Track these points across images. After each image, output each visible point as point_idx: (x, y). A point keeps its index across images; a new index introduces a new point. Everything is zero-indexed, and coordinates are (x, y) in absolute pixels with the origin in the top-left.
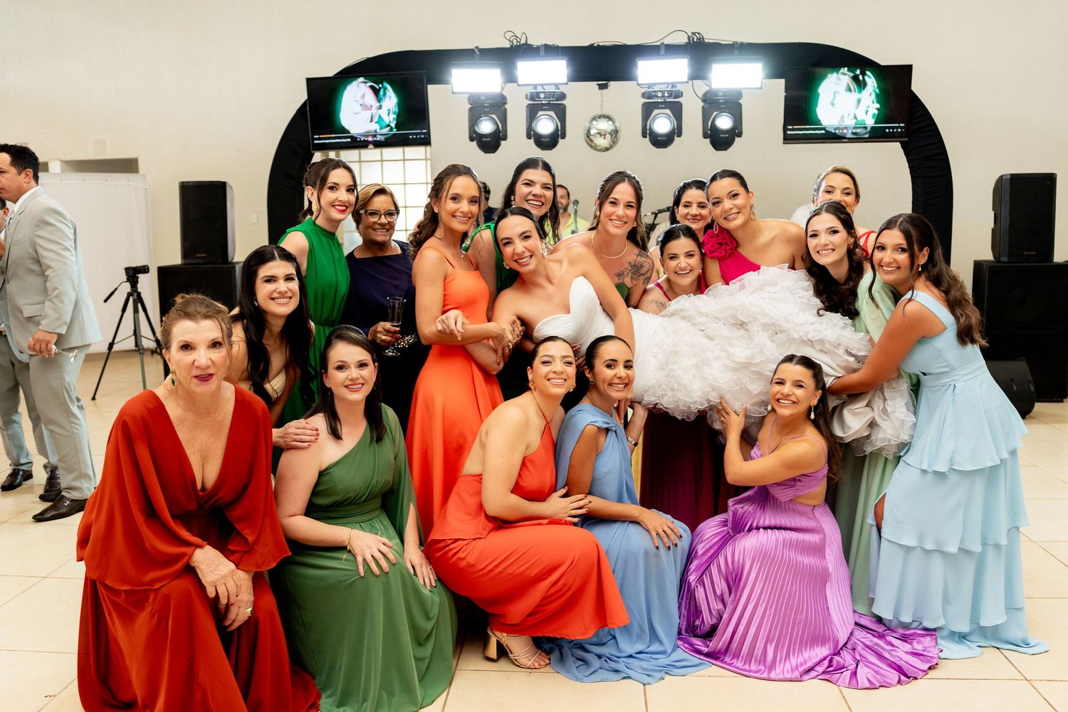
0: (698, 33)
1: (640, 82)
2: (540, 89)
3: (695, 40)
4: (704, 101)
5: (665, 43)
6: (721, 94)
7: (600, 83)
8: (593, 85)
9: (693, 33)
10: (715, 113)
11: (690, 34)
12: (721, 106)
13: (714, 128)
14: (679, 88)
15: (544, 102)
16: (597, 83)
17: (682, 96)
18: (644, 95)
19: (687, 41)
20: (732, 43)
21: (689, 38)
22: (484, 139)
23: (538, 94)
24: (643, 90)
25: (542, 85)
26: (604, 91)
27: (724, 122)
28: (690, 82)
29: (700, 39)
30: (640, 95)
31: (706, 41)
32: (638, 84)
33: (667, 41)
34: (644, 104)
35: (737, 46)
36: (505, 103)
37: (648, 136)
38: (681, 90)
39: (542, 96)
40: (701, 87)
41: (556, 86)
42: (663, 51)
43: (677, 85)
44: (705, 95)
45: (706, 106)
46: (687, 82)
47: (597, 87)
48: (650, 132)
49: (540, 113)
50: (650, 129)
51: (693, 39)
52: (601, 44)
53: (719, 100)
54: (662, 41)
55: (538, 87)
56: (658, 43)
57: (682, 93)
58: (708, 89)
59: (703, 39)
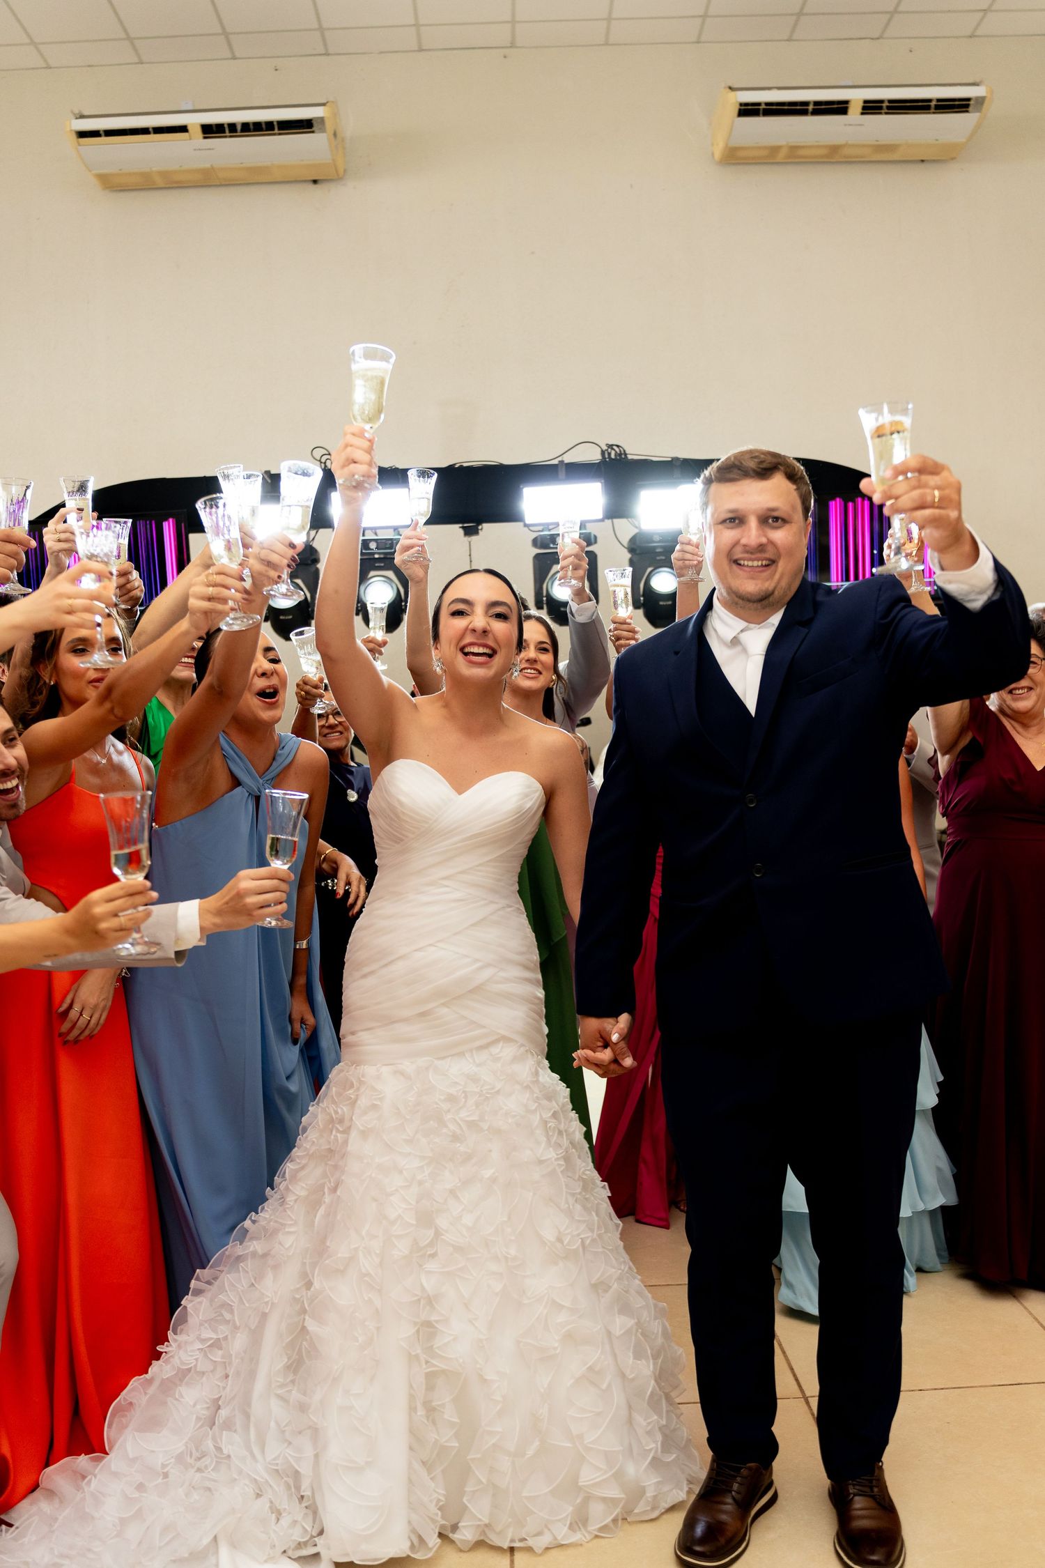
0: (618, 446)
1: (527, 522)
2: (369, 536)
3: (613, 456)
4: (632, 550)
5: (566, 462)
6: (657, 538)
7: (465, 525)
8: (455, 530)
9: (611, 446)
10: (649, 569)
11: (605, 448)
12: (658, 558)
13: (649, 591)
14: (590, 529)
15: (376, 556)
16: (461, 525)
17: (596, 542)
18: (535, 543)
19: (600, 457)
20: (670, 459)
21: (603, 453)
22: (282, 617)
23: (365, 544)
24: (535, 535)
25: (374, 530)
26: (474, 538)
27: (663, 582)
28: (608, 522)
29: (620, 454)
30: (530, 543)
31: (630, 457)
32: (526, 525)
33: (568, 459)
34: (537, 557)
35: (678, 463)
36: (316, 561)
37: (545, 607)
38: (593, 532)
39: (373, 545)
40: (625, 529)
41: (396, 529)
42: (562, 473)
43: (587, 525)
44: (633, 540)
45: (635, 559)
46: (602, 520)
47: (462, 532)
48: (547, 600)
49: (372, 573)
50: (549, 596)
51: (609, 454)
52: (465, 465)
53: (655, 548)
54: (560, 459)
55: (367, 532)
56: (555, 462)
57: (595, 537)
58: (634, 531)
59: (626, 454)
